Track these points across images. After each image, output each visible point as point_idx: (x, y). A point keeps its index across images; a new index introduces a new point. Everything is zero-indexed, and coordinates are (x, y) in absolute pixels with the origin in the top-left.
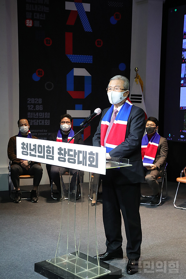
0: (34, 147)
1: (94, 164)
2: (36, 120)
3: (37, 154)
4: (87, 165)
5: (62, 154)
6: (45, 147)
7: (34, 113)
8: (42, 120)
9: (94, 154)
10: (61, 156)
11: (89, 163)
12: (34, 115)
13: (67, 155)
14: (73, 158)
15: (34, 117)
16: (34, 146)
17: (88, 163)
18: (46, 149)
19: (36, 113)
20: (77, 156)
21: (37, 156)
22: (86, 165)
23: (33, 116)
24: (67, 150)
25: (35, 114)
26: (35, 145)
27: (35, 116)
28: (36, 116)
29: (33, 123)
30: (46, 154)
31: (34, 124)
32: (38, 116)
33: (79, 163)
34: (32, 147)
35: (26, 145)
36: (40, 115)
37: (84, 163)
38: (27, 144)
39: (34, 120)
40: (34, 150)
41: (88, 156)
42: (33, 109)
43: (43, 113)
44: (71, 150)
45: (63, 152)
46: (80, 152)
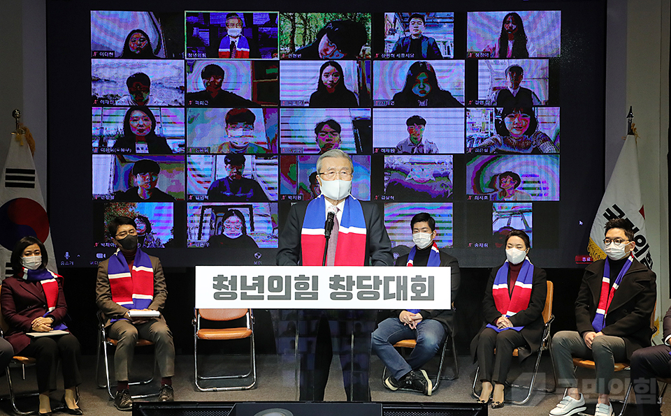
0: (257, 282)
1: (426, 294)
3: (267, 293)
4: (409, 298)
5: (343, 287)
6: (293, 279)
9: (424, 280)
10: (340, 290)
11: (414, 295)
13: (354, 288)
14: (372, 290)
16: (254, 279)
17: (410, 294)
18: (293, 282)
20: (382, 287)
21: (266, 298)
22: (405, 299)
24: (355, 279)
26: (261, 278)
30: (293, 290)
33: (388, 296)
34: (250, 282)
35: (229, 279)
37: (399, 296)
38: (234, 278)
40: (257, 288)
41: (410, 284)
44: (368, 278)
45: (344, 283)
46: (388, 279)
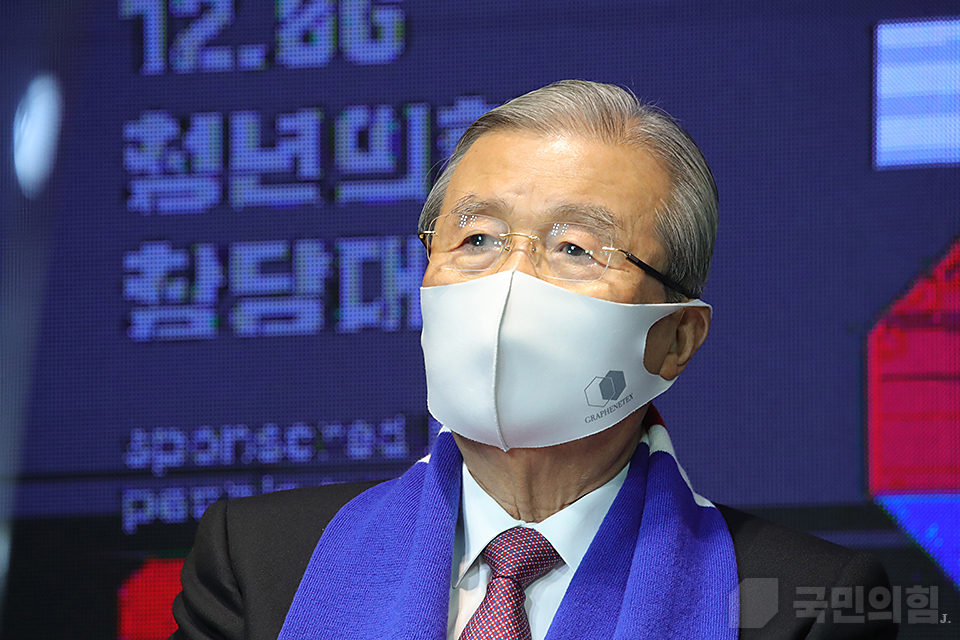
2: (276, 250)
7: (246, 127)
8: (392, 245)
12: (247, 153)
15: (246, 192)
19: (286, 124)
23: (224, 175)
25: (269, 139)
27: (267, 179)
28: (291, 176)
29: (226, 299)
31: (245, 319)
32: (310, 167)
36: (349, 158)
39: (246, 256)
42: (219, 59)
43: (418, 115)
